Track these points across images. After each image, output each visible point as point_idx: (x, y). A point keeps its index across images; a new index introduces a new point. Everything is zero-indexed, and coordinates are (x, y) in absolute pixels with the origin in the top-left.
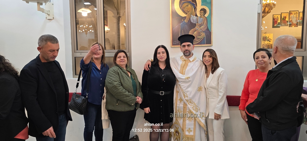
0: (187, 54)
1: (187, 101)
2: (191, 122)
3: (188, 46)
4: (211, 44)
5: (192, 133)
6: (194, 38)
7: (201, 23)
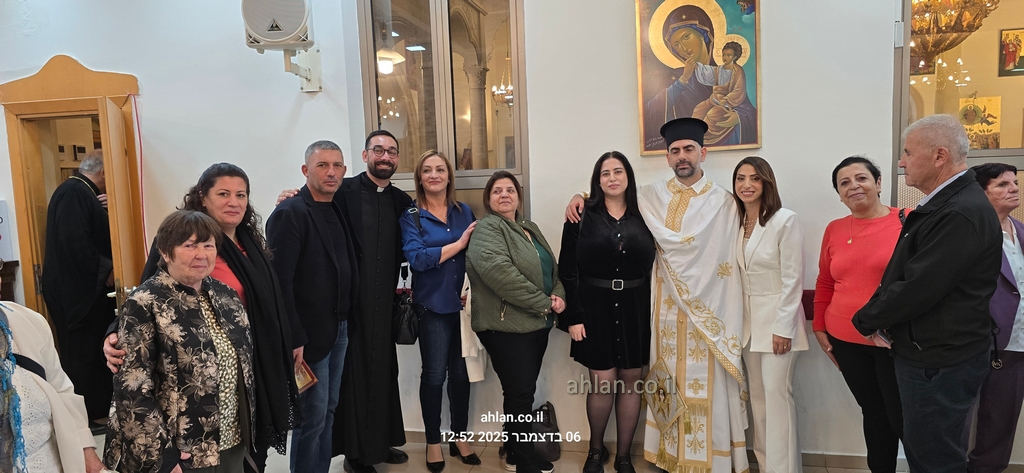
0: (687, 172)
1: (688, 303)
2: (700, 363)
3: (687, 148)
4: (756, 142)
5: (703, 394)
6: (704, 127)
7: (726, 84)
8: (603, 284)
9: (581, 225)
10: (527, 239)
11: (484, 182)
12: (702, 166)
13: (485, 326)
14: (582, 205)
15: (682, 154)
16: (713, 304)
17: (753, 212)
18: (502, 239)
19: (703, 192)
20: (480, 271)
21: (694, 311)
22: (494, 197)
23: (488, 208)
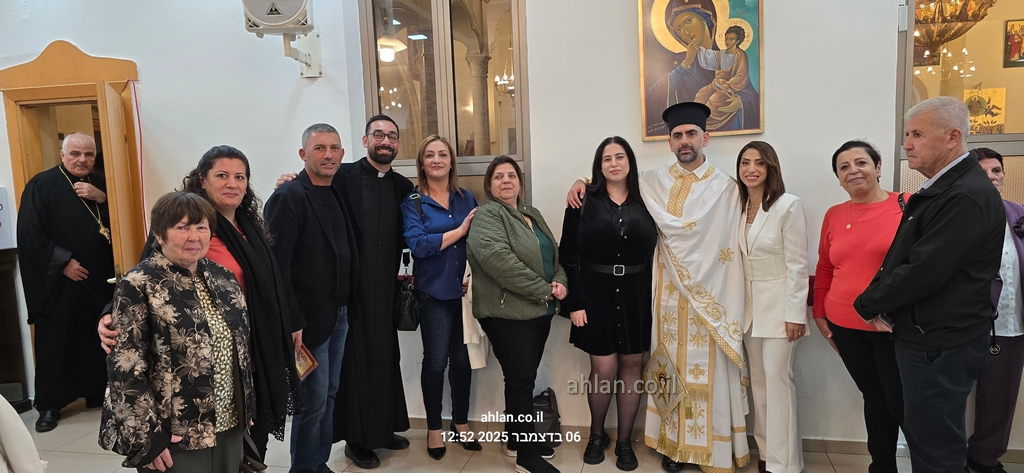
0: (689, 157)
1: (689, 289)
2: (701, 348)
3: (690, 133)
4: (758, 127)
5: (703, 379)
6: (707, 111)
7: (729, 69)
8: (605, 269)
9: (582, 210)
10: (527, 225)
11: (483, 169)
12: (704, 151)
13: (486, 313)
14: (583, 191)
15: (685, 139)
16: (714, 289)
17: (756, 196)
18: (501, 226)
19: (705, 177)
20: (480, 258)
21: (696, 297)
22: (496, 183)
23: (489, 193)
